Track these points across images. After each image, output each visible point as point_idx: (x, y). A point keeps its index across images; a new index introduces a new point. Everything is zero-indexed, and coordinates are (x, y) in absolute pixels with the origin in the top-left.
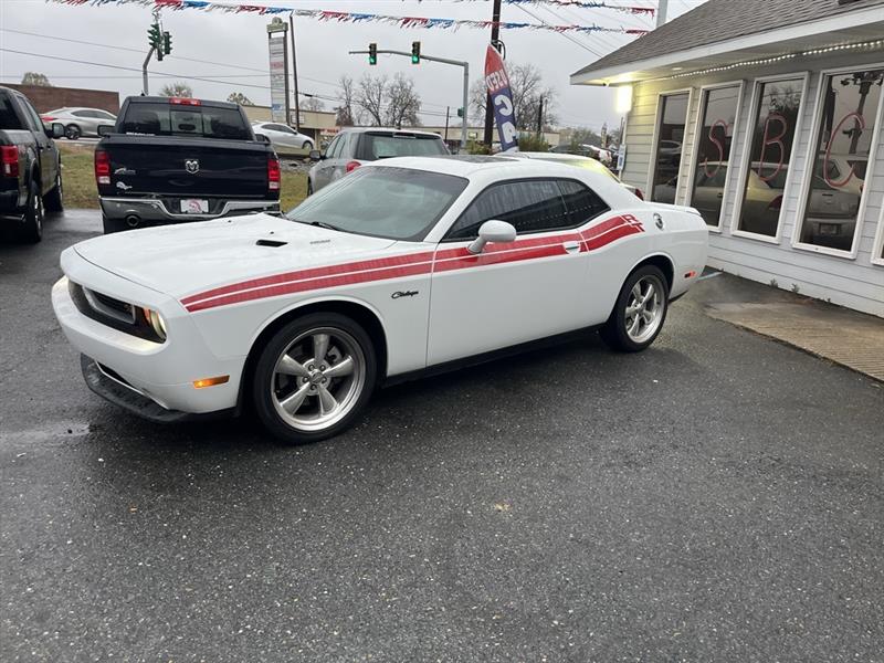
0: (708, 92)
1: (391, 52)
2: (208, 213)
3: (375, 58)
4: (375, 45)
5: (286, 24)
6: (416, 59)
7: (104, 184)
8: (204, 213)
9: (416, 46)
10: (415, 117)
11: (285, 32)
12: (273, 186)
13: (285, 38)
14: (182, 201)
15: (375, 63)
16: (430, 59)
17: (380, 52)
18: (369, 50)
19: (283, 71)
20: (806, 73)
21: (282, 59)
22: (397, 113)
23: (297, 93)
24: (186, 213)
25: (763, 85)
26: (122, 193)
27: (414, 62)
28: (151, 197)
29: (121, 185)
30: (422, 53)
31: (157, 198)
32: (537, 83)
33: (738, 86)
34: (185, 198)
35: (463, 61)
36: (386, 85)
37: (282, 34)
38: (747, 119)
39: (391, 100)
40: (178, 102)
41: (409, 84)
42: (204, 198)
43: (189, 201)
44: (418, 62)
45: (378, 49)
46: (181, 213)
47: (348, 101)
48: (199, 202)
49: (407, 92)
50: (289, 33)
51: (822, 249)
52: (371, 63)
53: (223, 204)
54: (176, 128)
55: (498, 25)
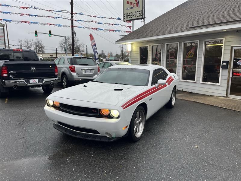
0: (153, 46)
1: (42, 33)
2: (38, 83)
3: (37, 34)
4: (37, 31)
5: (4, 25)
6: (50, 35)
7: (5, 77)
8: (37, 83)
9: (50, 32)
10: (43, 51)
11: (4, 27)
12: (56, 74)
13: (4, 29)
14: (30, 80)
15: (37, 36)
16: (55, 35)
17: (38, 33)
18: (35, 32)
19: (3, 38)
20: (179, 43)
21: (3, 35)
22: (37, 50)
23: (9, 44)
24: (31, 83)
25: (167, 45)
26: (12, 79)
27: (50, 36)
28: (21, 79)
29: (11, 76)
30: (52, 34)
31: (23, 79)
32: (78, 41)
33: (161, 45)
34: (31, 79)
35: (65, 36)
36: (33, 42)
37: (3, 27)
38: (164, 52)
39: (35, 46)
40: (16, 50)
41: (40, 41)
42: (36, 79)
43: (32, 80)
44: (51, 36)
45: (38, 32)
46: (30, 84)
47: (21, 46)
48: (35, 80)
49: (40, 44)
50: (5, 27)
51: (188, 81)
52: (36, 36)
53: (43, 80)
54: (15, 58)
55: (73, 27)
